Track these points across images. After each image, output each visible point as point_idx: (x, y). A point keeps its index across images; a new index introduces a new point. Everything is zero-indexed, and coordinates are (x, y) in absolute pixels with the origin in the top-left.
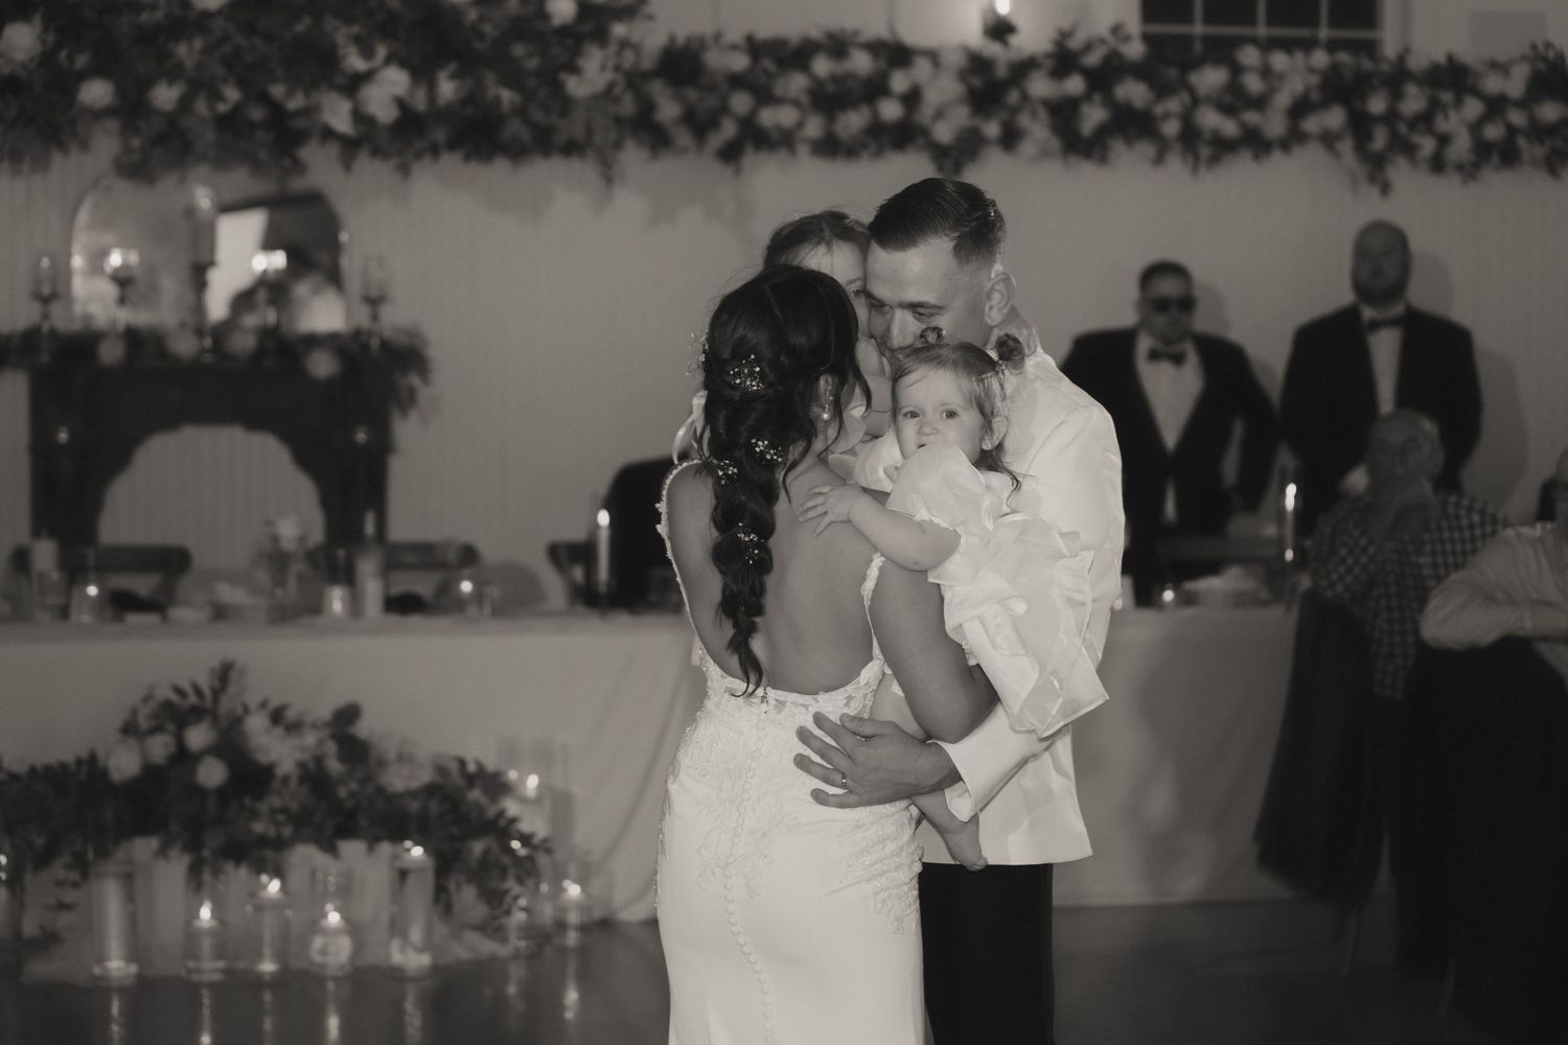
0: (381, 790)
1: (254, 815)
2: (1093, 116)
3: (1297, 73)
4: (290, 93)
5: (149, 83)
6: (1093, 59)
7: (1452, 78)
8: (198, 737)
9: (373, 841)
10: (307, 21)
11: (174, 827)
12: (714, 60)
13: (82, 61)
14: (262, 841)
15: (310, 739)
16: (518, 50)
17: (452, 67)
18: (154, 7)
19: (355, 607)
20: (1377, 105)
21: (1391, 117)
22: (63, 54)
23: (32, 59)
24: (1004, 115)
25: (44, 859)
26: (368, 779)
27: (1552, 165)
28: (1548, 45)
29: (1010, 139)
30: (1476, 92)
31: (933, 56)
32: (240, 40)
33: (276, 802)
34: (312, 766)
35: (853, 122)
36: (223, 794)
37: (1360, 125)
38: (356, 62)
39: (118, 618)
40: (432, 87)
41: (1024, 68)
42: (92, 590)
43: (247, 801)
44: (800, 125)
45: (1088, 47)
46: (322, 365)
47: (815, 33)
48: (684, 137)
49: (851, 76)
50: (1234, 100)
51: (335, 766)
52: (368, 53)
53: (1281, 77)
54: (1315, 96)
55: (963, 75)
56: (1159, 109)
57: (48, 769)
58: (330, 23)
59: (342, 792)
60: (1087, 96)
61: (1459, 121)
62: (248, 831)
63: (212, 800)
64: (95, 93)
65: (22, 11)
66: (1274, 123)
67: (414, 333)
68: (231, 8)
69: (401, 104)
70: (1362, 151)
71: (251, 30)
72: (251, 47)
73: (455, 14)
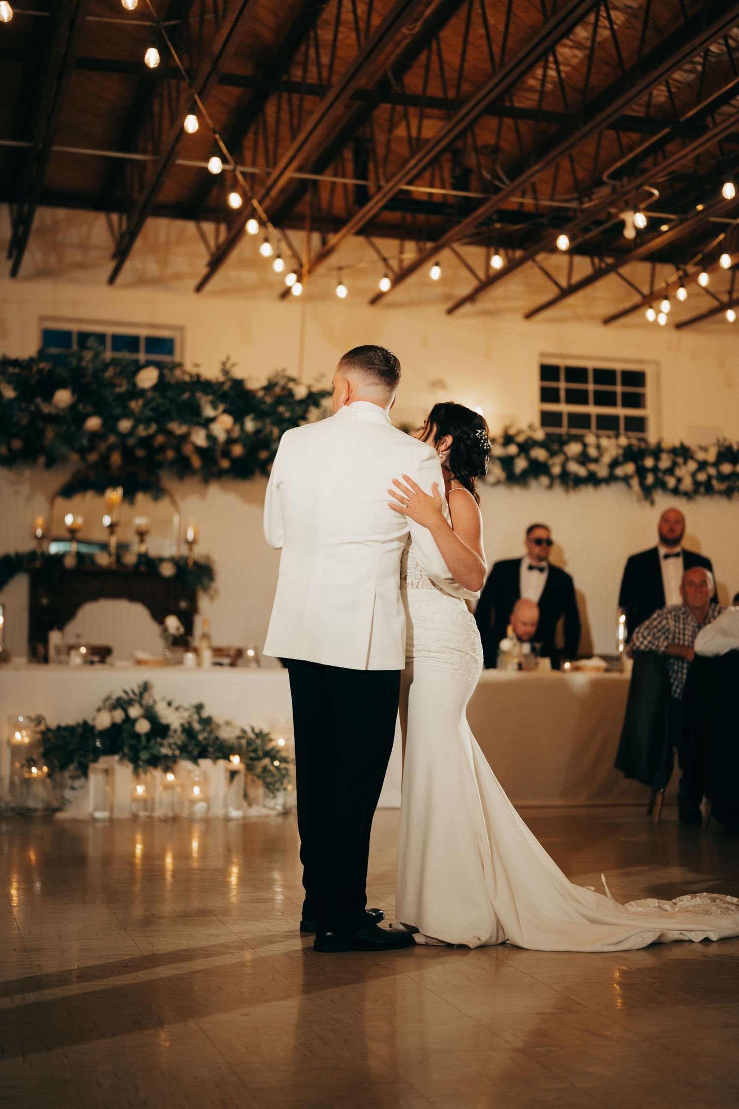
0: (217, 738)
1: (162, 745)
2: (521, 464)
3: (612, 447)
4: (179, 426)
5: (118, 418)
6: (521, 439)
7: (683, 452)
8: (134, 711)
9: (216, 759)
10: (189, 394)
11: (126, 750)
13: (89, 408)
14: (166, 757)
15: (186, 714)
16: (281, 409)
17: (252, 415)
18: (121, 385)
19: (199, 664)
20: (649, 463)
21: (655, 470)
22: (80, 406)
23: (68, 407)
25: (63, 767)
26: (210, 732)
27: (728, 493)
28: (725, 440)
30: (692, 458)
32: (160, 401)
33: (171, 741)
34: (186, 725)
36: (149, 736)
37: (641, 472)
38: (209, 412)
40: (242, 424)
43: (159, 740)
45: (519, 432)
46: (167, 570)
50: (584, 459)
51: (197, 726)
52: (215, 407)
53: (606, 450)
56: (550, 462)
58: (199, 395)
59: (201, 737)
60: (518, 455)
61: (686, 471)
62: (160, 752)
63: (143, 739)
64: (93, 423)
65: (63, 385)
66: (602, 471)
67: (208, 558)
68: (155, 388)
69: (228, 432)
70: (642, 484)
71: (164, 396)
72: (164, 404)
73: (253, 393)
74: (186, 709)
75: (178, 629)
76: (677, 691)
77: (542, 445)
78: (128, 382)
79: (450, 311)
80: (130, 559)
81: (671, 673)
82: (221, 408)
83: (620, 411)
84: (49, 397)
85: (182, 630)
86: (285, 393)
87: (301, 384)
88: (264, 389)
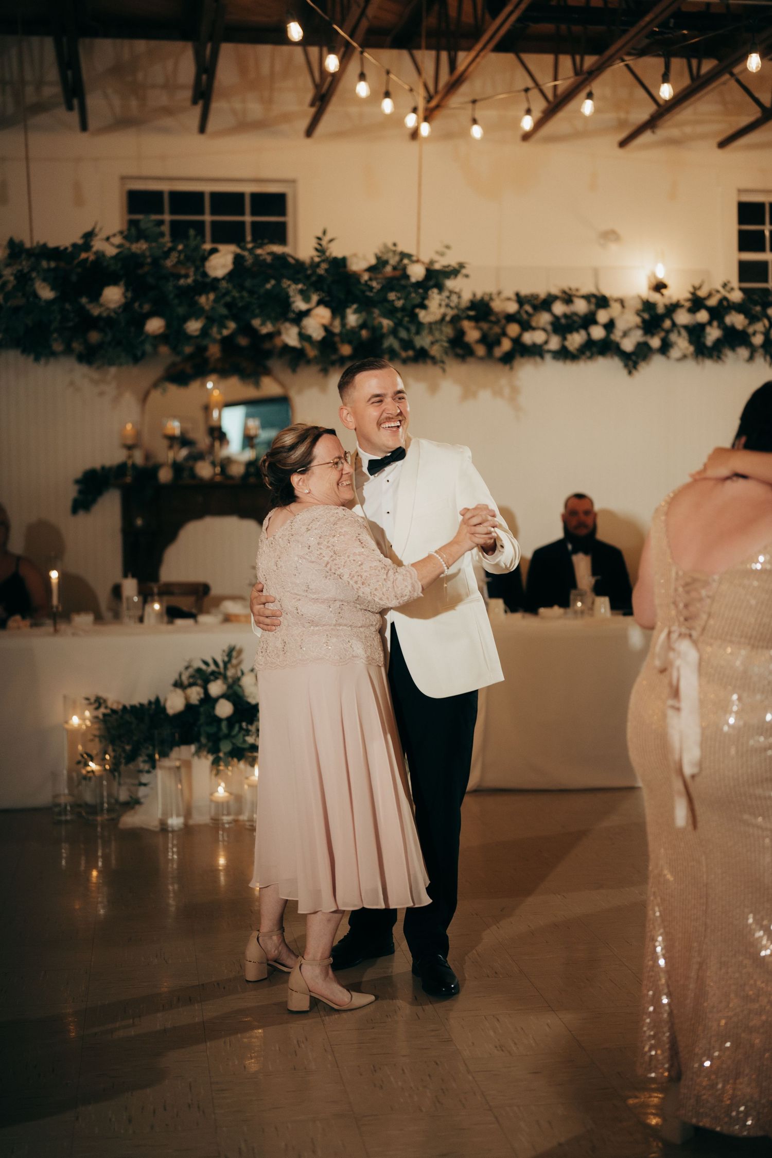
1: (248, 732)
2: (713, 334)
4: (263, 324)
5: (185, 319)
6: (712, 302)
8: (216, 688)
10: (273, 282)
11: (203, 740)
12: (497, 305)
13: (147, 307)
14: (252, 747)
16: (392, 296)
17: (355, 306)
18: (186, 276)
22: (136, 305)
23: (119, 307)
24: (662, 334)
25: (131, 757)
29: (666, 348)
31: (622, 302)
32: (236, 294)
35: (576, 340)
36: (230, 720)
38: (300, 305)
39: (171, 622)
40: (343, 318)
41: (673, 308)
42: (157, 606)
43: (244, 725)
44: (546, 342)
45: (710, 295)
47: (555, 291)
48: (481, 350)
49: (575, 314)
52: (307, 299)
55: (638, 313)
56: (750, 330)
57: (133, 707)
58: (286, 283)
60: (710, 323)
62: (245, 741)
63: (224, 725)
64: (155, 325)
65: (113, 280)
68: (230, 276)
69: (326, 328)
71: (241, 288)
72: (242, 298)
73: (355, 276)
77: (739, 308)
78: (197, 269)
79: (623, 144)
80: (237, 468)
84: (96, 296)
86: (398, 273)
87: (418, 261)
88: (371, 269)
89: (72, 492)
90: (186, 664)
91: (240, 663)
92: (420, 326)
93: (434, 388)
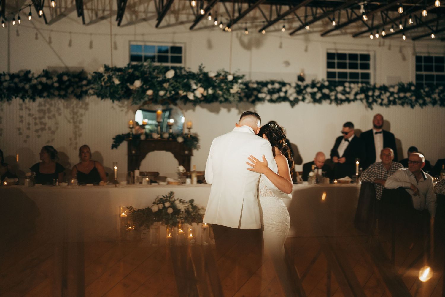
0: (199, 214)
1: (178, 218)
2: (319, 95)
3: (356, 88)
4: (183, 92)
5: (158, 91)
6: (318, 85)
7: (384, 89)
8: (167, 204)
10: (186, 80)
12: (251, 85)
13: (148, 87)
15: (187, 205)
16: (222, 85)
17: (211, 88)
18: (160, 77)
19: (192, 183)
20: (370, 93)
21: (373, 96)
22: (144, 86)
23: (139, 87)
24: (303, 95)
25: (141, 225)
26: (196, 212)
27: (402, 104)
28: (401, 83)
29: (304, 99)
30: (389, 91)
31: (290, 84)
32: (175, 83)
33: (181, 216)
34: (187, 210)
35: (275, 96)
36: (172, 214)
37: (367, 97)
38: (194, 87)
39: (151, 184)
40: (207, 91)
41: (306, 87)
42: (147, 179)
43: (176, 216)
44: (266, 97)
45: (318, 83)
46: (180, 140)
47: (268, 80)
49: (275, 88)
50: (344, 93)
51: (191, 210)
52: (197, 85)
53: (353, 88)
54: (359, 92)
55: (295, 88)
56: (331, 94)
57: (141, 210)
58: (190, 80)
59: (192, 214)
60: (318, 92)
61: (385, 96)
62: (177, 221)
63: (170, 215)
64: (150, 92)
65: (138, 78)
66: (352, 97)
67: (196, 134)
68: (173, 78)
69: (202, 94)
70: (367, 102)
71: (176, 81)
72: (177, 85)
73: (211, 78)
74: (187, 203)
75: (184, 170)
76: (378, 197)
78: (163, 75)
79: (291, 34)
80: (166, 136)
81: (376, 190)
82: (199, 85)
83: (359, 71)
84: (132, 83)
85: (185, 171)
86: (224, 78)
87: (230, 74)
88: (216, 76)
89: (112, 142)
90: (157, 197)
91: (173, 197)
92: (230, 93)
93: (229, 111)
